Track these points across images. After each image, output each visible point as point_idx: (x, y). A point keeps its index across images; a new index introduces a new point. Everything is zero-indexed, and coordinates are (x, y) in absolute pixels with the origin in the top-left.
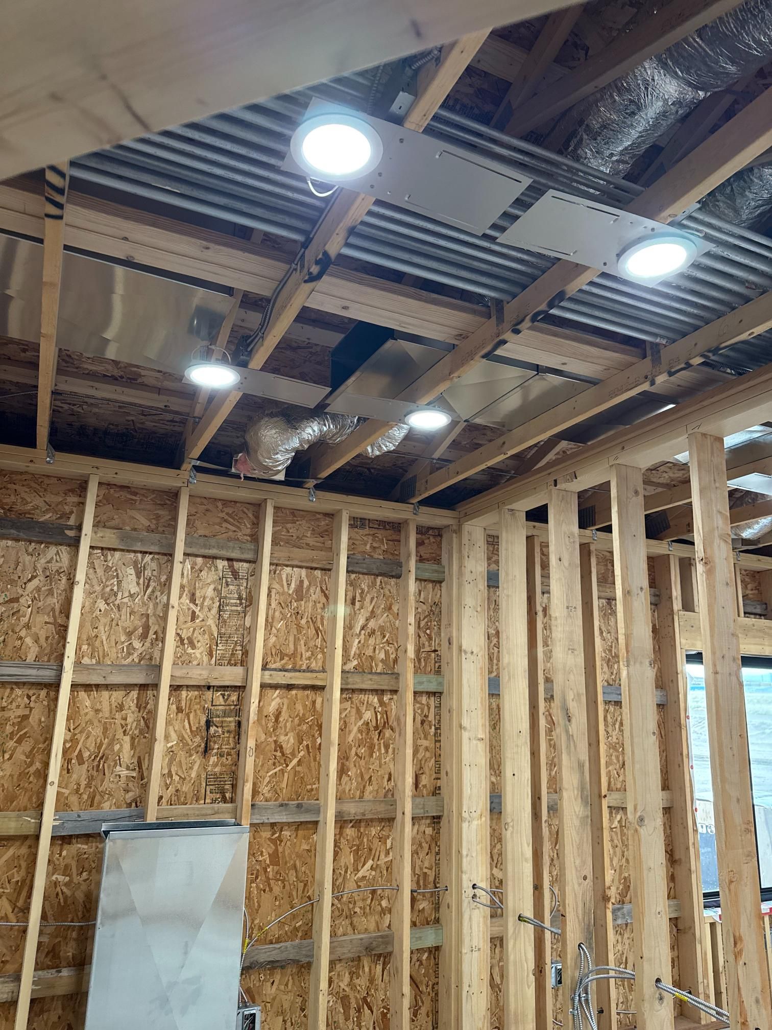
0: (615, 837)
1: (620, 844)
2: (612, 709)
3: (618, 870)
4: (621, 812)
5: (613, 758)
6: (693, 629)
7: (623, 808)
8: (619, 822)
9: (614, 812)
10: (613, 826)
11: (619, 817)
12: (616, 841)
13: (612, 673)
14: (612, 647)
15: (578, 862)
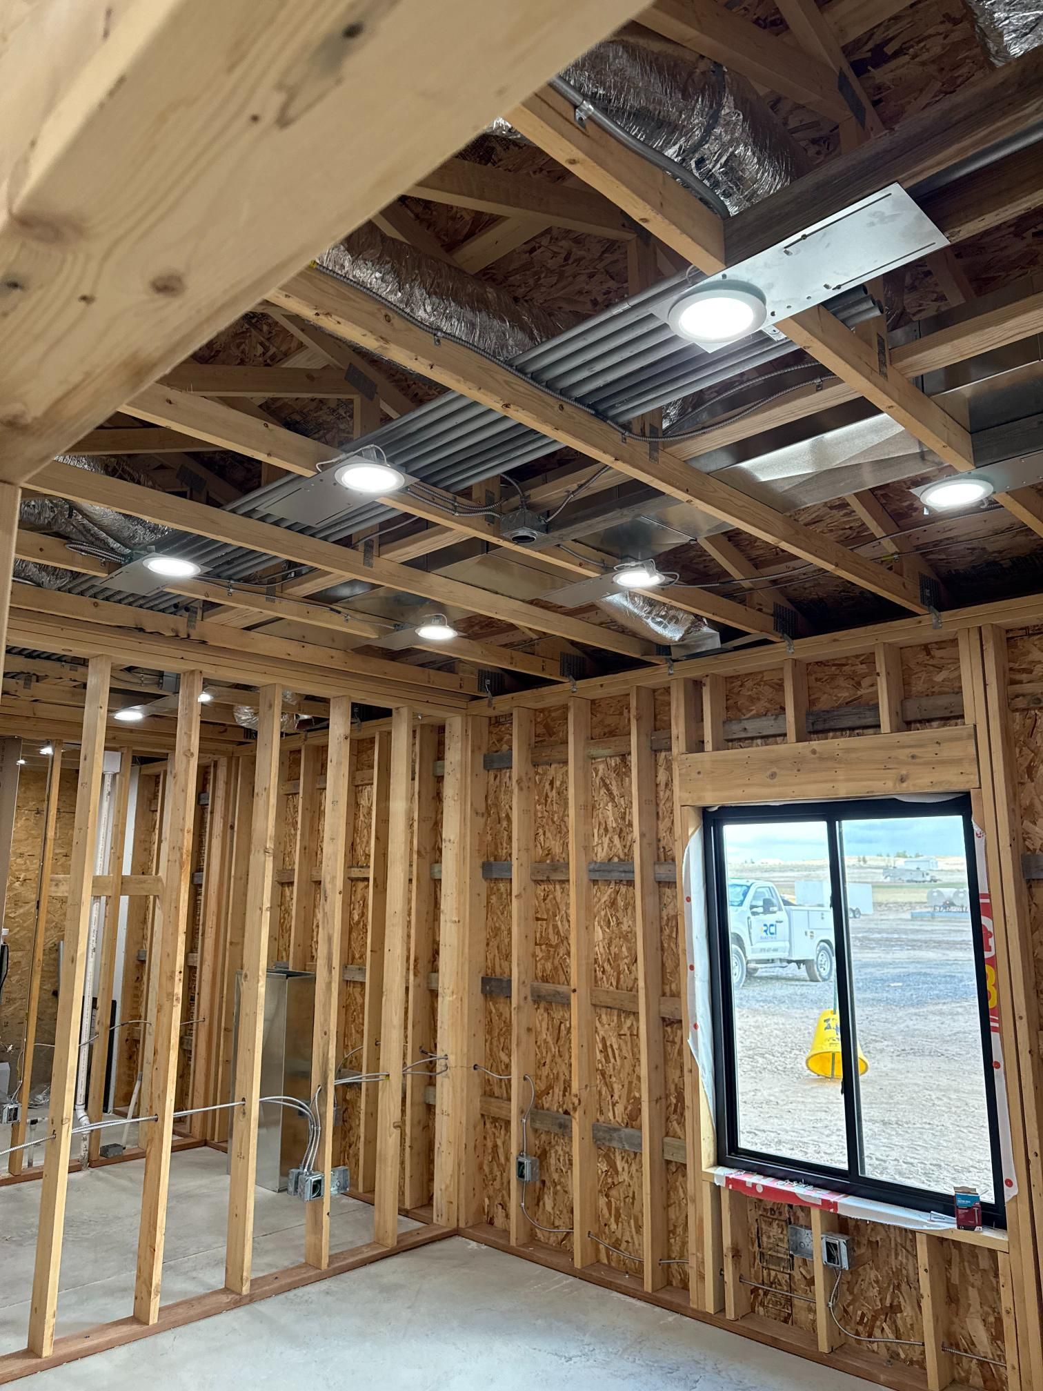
0: (624, 1047)
1: (629, 1056)
2: (623, 889)
3: (626, 1086)
4: (632, 1017)
5: (624, 949)
6: (701, 776)
7: (634, 1013)
8: (629, 1028)
9: (623, 1015)
10: (622, 1032)
11: (628, 1023)
12: (624, 1051)
13: (625, 846)
14: (625, 813)
15: (322, 1019)
